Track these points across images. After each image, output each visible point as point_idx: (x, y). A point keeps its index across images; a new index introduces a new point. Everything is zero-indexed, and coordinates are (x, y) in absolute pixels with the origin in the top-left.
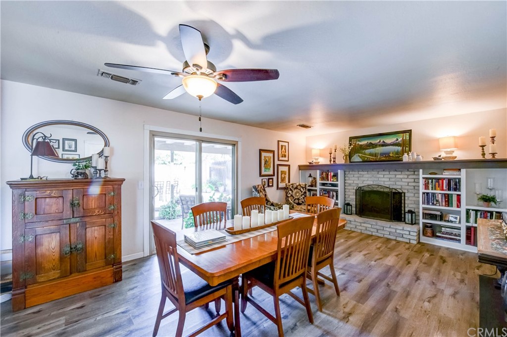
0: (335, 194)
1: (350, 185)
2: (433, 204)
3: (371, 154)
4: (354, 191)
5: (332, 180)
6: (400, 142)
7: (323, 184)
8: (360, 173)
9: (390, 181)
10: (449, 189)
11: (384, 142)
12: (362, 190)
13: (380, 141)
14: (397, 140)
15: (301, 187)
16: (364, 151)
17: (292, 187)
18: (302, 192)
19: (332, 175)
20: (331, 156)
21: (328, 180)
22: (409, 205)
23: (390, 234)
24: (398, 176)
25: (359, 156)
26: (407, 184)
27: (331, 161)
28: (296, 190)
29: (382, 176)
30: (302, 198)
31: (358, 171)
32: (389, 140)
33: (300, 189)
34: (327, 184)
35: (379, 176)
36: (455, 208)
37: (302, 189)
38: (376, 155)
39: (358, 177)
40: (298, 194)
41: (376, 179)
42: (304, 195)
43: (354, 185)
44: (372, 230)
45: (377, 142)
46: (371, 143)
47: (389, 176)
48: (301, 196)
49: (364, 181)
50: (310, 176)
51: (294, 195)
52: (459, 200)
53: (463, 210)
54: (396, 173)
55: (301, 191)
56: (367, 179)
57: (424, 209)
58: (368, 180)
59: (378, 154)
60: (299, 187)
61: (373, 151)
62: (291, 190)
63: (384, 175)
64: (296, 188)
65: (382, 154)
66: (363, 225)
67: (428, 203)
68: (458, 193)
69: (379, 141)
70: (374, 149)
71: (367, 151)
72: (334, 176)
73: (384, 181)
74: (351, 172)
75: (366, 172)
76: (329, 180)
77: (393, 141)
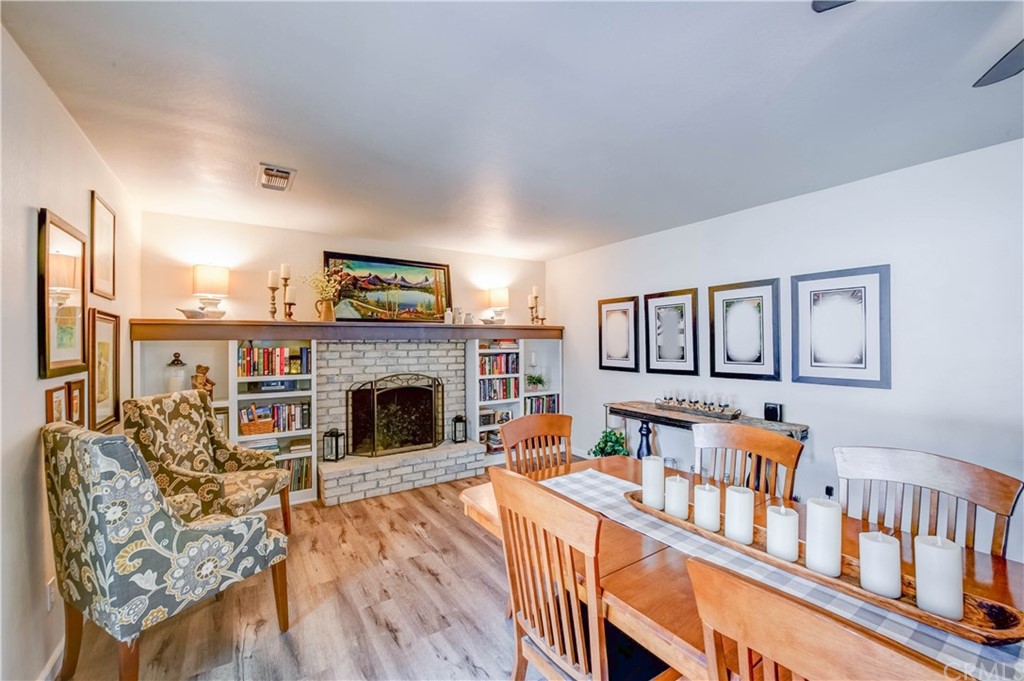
0: (297, 411)
1: (329, 380)
2: (491, 398)
3: (379, 304)
4: (343, 394)
5: (286, 370)
6: (432, 286)
7: (253, 387)
8: (356, 347)
9: (418, 364)
10: (507, 372)
11: (403, 280)
12: (378, 390)
13: (396, 277)
14: (427, 280)
15: (192, 406)
16: (362, 295)
17: (161, 412)
18: (196, 424)
19: (287, 354)
20: (274, 298)
21: (272, 372)
22: (450, 407)
23: (446, 474)
24: (432, 353)
25: (352, 304)
26: (445, 367)
27: (274, 313)
28: (176, 424)
29: (404, 354)
30: (201, 448)
31: (353, 344)
32: (414, 276)
33: (188, 417)
34: (268, 384)
35: (398, 353)
36: (512, 399)
37: (195, 416)
38: (390, 307)
39: (352, 358)
40: (185, 438)
41: (392, 361)
42: (204, 434)
43: (341, 379)
44: (414, 477)
45: (389, 277)
46: (376, 277)
47: (418, 353)
48: (198, 441)
49: (366, 367)
50: (177, 361)
51: (173, 445)
52: (517, 387)
53: (521, 399)
54: (429, 346)
55: (192, 421)
56: (373, 361)
57: (481, 408)
58: (375, 364)
59: (395, 304)
60: (184, 409)
61: (383, 296)
62: (159, 426)
63: (408, 351)
64: (175, 414)
65: (402, 306)
66: (394, 472)
67: (485, 399)
68: (516, 375)
69: (393, 275)
70: (385, 293)
71: (372, 296)
72: (292, 358)
73: (409, 365)
74: (332, 347)
75: (371, 347)
76: (278, 371)
77: (420, 281)
